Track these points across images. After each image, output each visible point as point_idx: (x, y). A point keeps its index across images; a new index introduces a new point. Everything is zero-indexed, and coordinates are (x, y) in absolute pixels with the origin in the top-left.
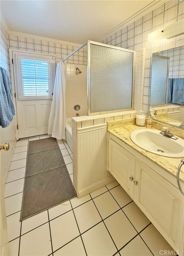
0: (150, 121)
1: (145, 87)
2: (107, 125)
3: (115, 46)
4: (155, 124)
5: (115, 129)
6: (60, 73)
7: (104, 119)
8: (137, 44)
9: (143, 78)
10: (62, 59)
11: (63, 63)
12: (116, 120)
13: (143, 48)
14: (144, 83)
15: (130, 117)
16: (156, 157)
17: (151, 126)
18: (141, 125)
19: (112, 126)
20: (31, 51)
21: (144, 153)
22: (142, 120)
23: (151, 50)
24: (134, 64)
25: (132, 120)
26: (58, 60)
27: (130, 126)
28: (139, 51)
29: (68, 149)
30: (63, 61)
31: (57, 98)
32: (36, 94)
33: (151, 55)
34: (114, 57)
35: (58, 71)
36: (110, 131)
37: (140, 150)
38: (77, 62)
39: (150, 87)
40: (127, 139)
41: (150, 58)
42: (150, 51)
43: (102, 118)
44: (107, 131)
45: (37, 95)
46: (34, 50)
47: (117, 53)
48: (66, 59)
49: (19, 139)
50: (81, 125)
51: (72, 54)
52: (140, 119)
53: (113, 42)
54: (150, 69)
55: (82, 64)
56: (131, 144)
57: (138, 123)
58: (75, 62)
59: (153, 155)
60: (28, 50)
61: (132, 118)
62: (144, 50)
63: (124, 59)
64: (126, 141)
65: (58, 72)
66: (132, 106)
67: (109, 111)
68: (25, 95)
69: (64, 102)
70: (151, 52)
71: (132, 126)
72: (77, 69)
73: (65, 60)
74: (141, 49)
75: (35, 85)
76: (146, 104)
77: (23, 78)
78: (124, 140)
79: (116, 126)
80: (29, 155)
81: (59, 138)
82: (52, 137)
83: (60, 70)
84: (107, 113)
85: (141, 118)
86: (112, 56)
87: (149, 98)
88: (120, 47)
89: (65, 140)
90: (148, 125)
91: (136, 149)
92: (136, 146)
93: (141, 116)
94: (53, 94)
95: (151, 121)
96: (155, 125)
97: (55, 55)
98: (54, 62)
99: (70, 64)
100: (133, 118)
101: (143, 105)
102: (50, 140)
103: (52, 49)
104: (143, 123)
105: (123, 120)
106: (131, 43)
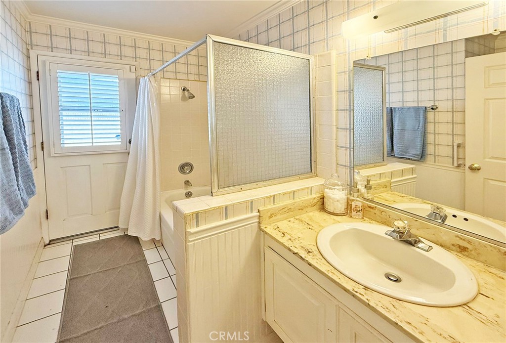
0: (358, 203)
1: (341, 129)
2: (259, 217)
3: (268, 44)
4: (371, 210)
5: (279, 224)
6: (146, 99)
7: (252, 202)
8: (316, 42)
9: (335, 112)
10: (152, 71)
11: (152, 79)
12: (280, 204)
13: (331, 50)
14: (337, 120)
15: (311, 195)
16: (394, 306)
17: (360, 213)
18: (336, 212)
19: (270, 217)
20: (81, 55)
21: (360, 294)
22: (338, 201)
23: (349, 53)
24: (313, 82)
25: (316, 201)
26: (143, 73)
27: (311, 214)
28: (321, 56)
29: (168, 262)
30: (154, 75)
31: (141, 150)
32: (92, 143)
33: (349, 64)
34: (267, 68)
35: (141, 95)
36: (267, 230)
37: (349, 286)
38: (184, 77)
39: (352, 130)
40: (310, 252)
41: (348, 70)
42: (347, 56)
43: (247, 202)
44: (260, 229)
45: (94, 144)
46: (89, 53)
47: (274, 60)
48: (160, 70)
49: (50, 241)
50: (195, 220)
51: (172, 60)
52: (334, 198)
53: (263, 37)
54: (350, 92)
55: (195, 80)
56: (324, 268)
57: (329, 207)
58: (179, 76)
59: (386, 301)
60: (73, 52)
61: (315, 196)
62: (334, 53)
63: (290, 72)
64: (309, 258)
65: (142, 97)
66: (311, 170)
67: (261, 184)
68: (66, 145)
69: (156, 158)
70: (349, 58)
71: (317, 216)
72: (184, 90)
73: (157, 72)
74: (326, 52)
75: (90, 123)
76: (345, 166)
77: (63, 110)
78: (303, 254)
79: (279, 217)
80: (72, 280)
81: (144, 237)
82: (130, 233)
83: (146, 93)
84: (257, 186)
85: (337, 197)
86: (262, 66)
87: (350, 153)
88: (278, 48)
89: (159, 240)
90: (354, 213)
91: (338, 280)
92: (336, 272)
93: (335, 193)
94: (130, 142)
95: (360, 204)
96: (370, 212)
97: (134, 63)
98: (133, 76)
99: (168, 80)
100: (318, 195)
101: (337, 167)
102: (125, 241)
103: (128, 52)
104: (341, 207)
105: (295, 203)
106: (302, 39)
